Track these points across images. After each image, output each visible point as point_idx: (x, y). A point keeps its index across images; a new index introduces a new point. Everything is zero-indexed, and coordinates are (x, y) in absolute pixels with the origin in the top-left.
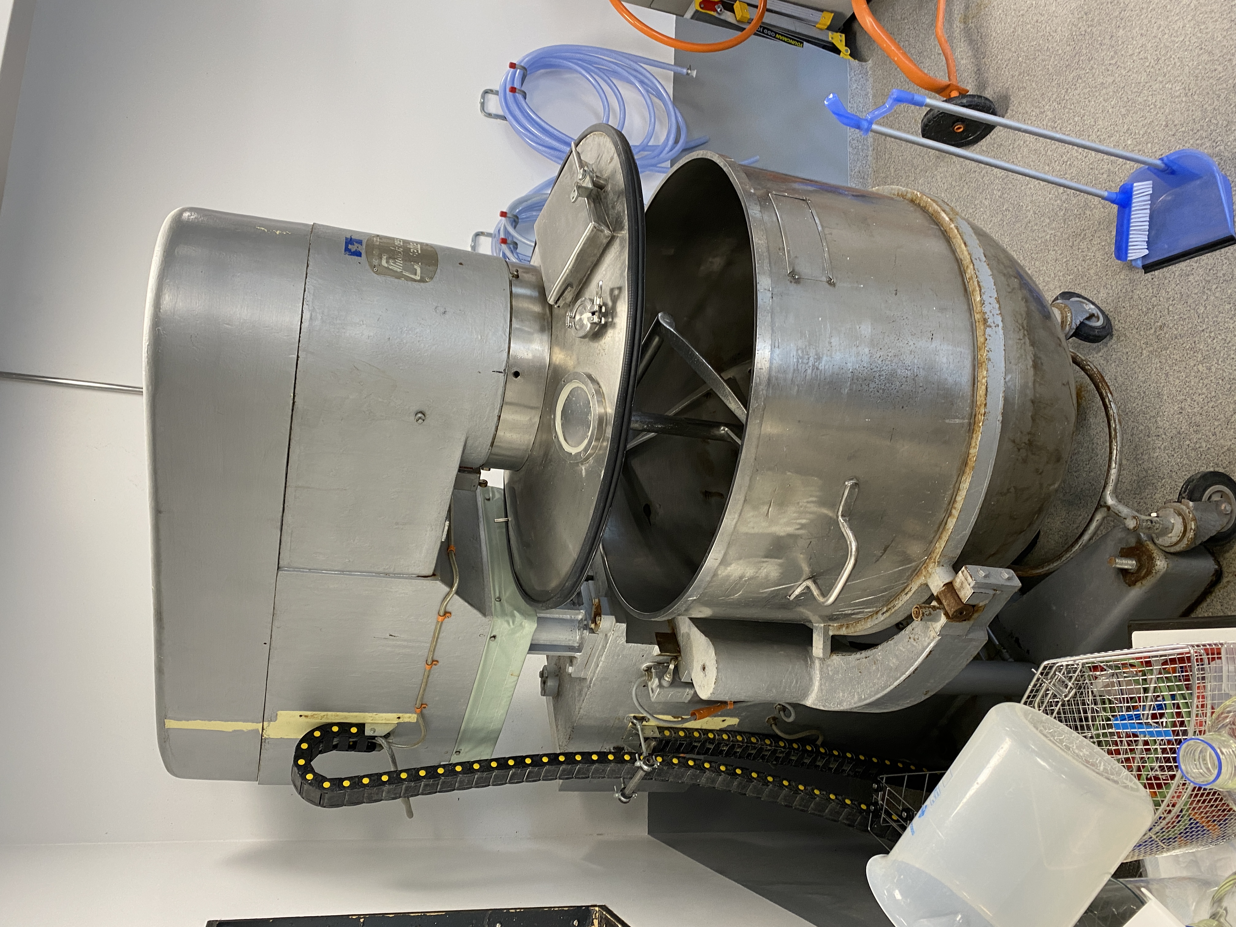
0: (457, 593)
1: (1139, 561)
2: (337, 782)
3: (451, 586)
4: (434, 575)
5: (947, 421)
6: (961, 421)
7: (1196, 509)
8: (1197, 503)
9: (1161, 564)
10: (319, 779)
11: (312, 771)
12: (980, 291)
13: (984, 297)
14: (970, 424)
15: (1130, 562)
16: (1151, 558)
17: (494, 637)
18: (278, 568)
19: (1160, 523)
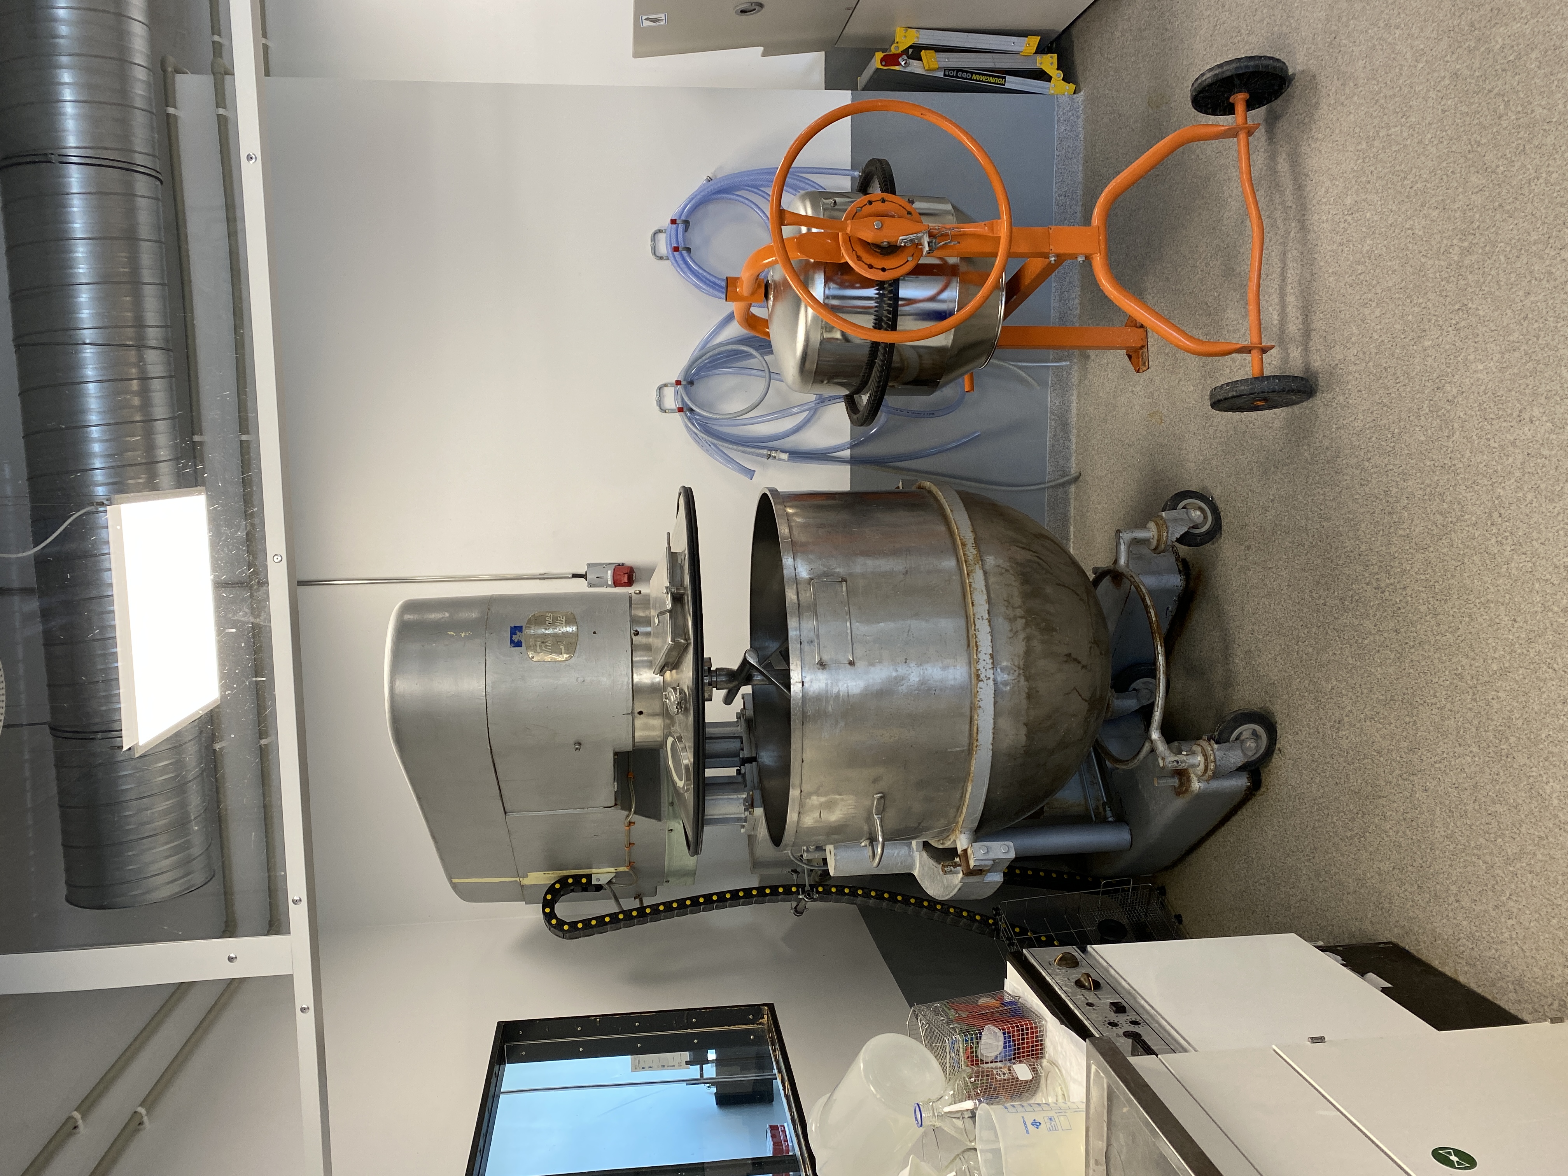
0: (635, 813)
1: (1180, 780)
2: (573, 925)
3: (630, 810)
4: (616, 804)
5: (949, 750)
6: (961, 749)
7: (1218, 750)
8: (1220, 745)
9: (1196, 785)
10: (561, 923)
11: (556, 917)
12: (977, 650)
13: (979, 655)
14: (969, 749)
15: (1172, 780)
16: (1189, 780)
17: (672, 830)
18: (505, 813)
19: (1186, 762)
